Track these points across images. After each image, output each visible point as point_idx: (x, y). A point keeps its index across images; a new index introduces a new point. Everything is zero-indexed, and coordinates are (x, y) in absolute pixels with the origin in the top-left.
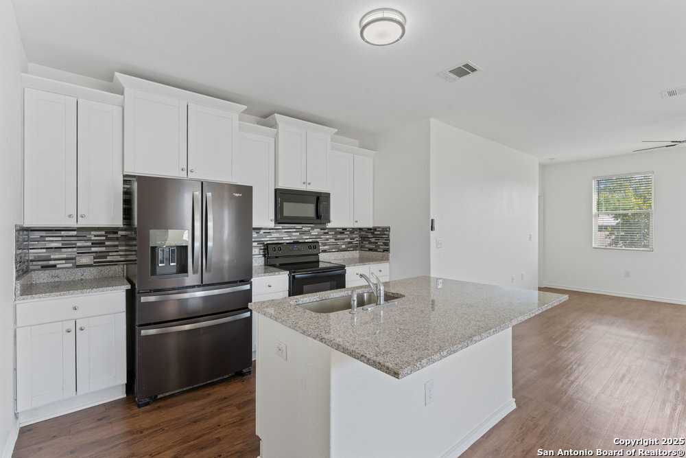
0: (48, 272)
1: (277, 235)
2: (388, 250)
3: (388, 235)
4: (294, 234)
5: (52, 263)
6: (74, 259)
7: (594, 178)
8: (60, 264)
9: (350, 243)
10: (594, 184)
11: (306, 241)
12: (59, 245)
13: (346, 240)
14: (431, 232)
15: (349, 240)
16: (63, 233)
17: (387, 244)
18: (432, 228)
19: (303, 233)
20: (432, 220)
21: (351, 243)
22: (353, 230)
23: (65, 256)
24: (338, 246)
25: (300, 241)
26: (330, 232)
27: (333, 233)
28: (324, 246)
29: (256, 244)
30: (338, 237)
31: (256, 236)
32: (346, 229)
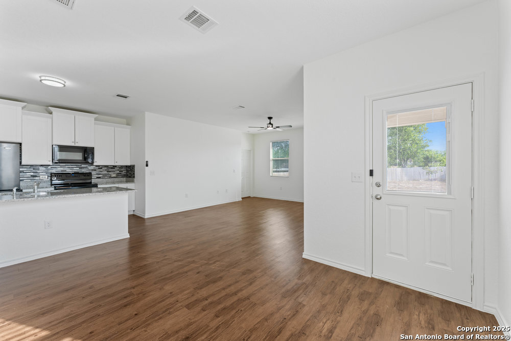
1: (62, 169)
2: (134, 177)
3: (134, 169)
4: (75, 168)
7: (271, 141)
9: (118, 173)
10: (271, 144)
11: (85, 172)
14: (146, 167)
15: (118, 172)
17: (134, 174)
18: (147, 165)
19: (83, 168)
20: (147, 162)
21: (120, 174)
22: (122, 167)
24: (110, 175)
25: (80, 172)
26: (103, 167)
27: (106, 168)
28: (98, 175)
29: (45, 173)
30: (110, 170)
31: (45, 169)
32: (116, 166)
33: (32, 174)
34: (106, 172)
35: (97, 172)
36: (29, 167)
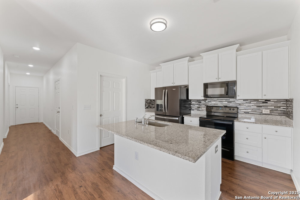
13: (269, 107)
21: (277, 110)
24: (261, 111)
25: (228, 106)
26: (252, 101)
27: (256, 103)
28: (245, 109)
29: (204, 106)
30: (260, 105)
31: (204, 102)
32: (269, 100)
33: (198, 106)
34: (256, 107)
35: (245, 107)
36: (196, 101)
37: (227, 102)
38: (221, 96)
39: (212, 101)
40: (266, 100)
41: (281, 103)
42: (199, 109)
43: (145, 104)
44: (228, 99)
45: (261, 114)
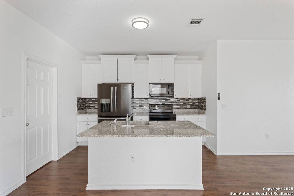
0: (90, 110)
1: (155, 101)
2: (205, 109)
3: (206, 102)
4: (162, 100)
5: (91, 107)
6: (95, 106)
8: (92, 108)
9: (192, 105)
11: (168, 103)
12: (92, 103)
13: (190, 104)
15: (192, 104)
16: (93, 100)
17: (205, 106)
18: (219, 98)
19: (167, 100)
20: (218, 94)
21: (194, 105)
22: (194, 99)
23: (93, 106)
24: (185, 106)
25: (165, 103)
26: (181, 100)
27: (183, 100)
28: (177, 106)
29: (146, 104)
30: (185, 102)
31: (146, 101)
32: (190, 99)
33: (140, 104)
34: (183, 104)
35: (177, 103)
36: (139, 99)
37: (164, 100)
38: (161, 95)
39: (153, 100)
40: (188, 99)
41: (196, 100)
42: (141, 107)
43: (77, 104)
44: (165, 97)
45: (186, 108)
